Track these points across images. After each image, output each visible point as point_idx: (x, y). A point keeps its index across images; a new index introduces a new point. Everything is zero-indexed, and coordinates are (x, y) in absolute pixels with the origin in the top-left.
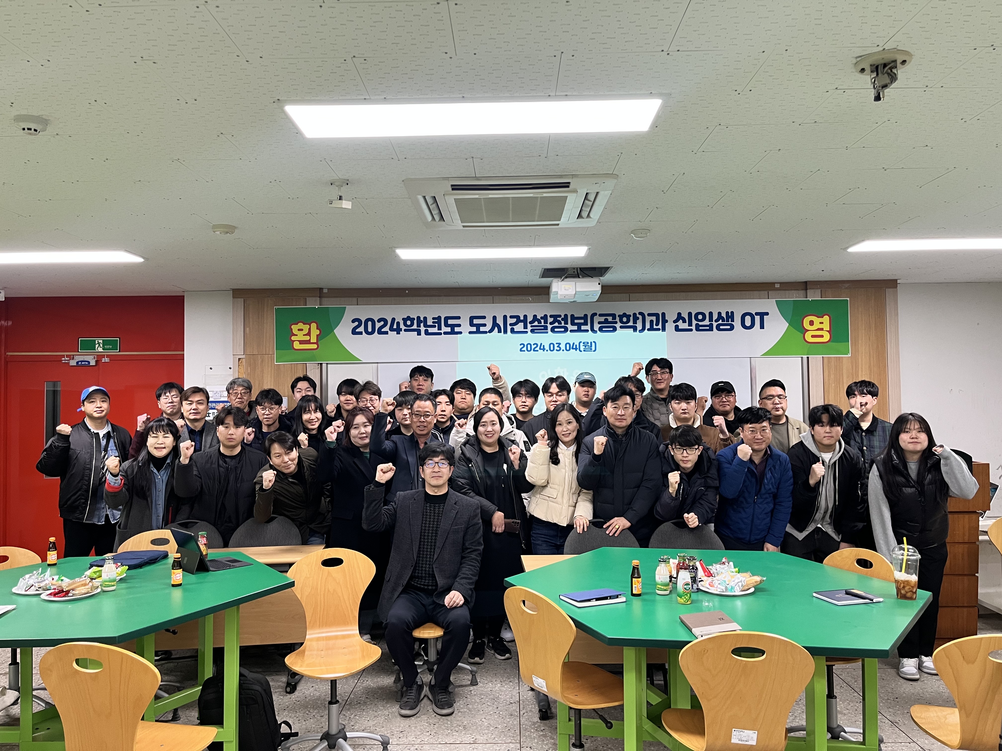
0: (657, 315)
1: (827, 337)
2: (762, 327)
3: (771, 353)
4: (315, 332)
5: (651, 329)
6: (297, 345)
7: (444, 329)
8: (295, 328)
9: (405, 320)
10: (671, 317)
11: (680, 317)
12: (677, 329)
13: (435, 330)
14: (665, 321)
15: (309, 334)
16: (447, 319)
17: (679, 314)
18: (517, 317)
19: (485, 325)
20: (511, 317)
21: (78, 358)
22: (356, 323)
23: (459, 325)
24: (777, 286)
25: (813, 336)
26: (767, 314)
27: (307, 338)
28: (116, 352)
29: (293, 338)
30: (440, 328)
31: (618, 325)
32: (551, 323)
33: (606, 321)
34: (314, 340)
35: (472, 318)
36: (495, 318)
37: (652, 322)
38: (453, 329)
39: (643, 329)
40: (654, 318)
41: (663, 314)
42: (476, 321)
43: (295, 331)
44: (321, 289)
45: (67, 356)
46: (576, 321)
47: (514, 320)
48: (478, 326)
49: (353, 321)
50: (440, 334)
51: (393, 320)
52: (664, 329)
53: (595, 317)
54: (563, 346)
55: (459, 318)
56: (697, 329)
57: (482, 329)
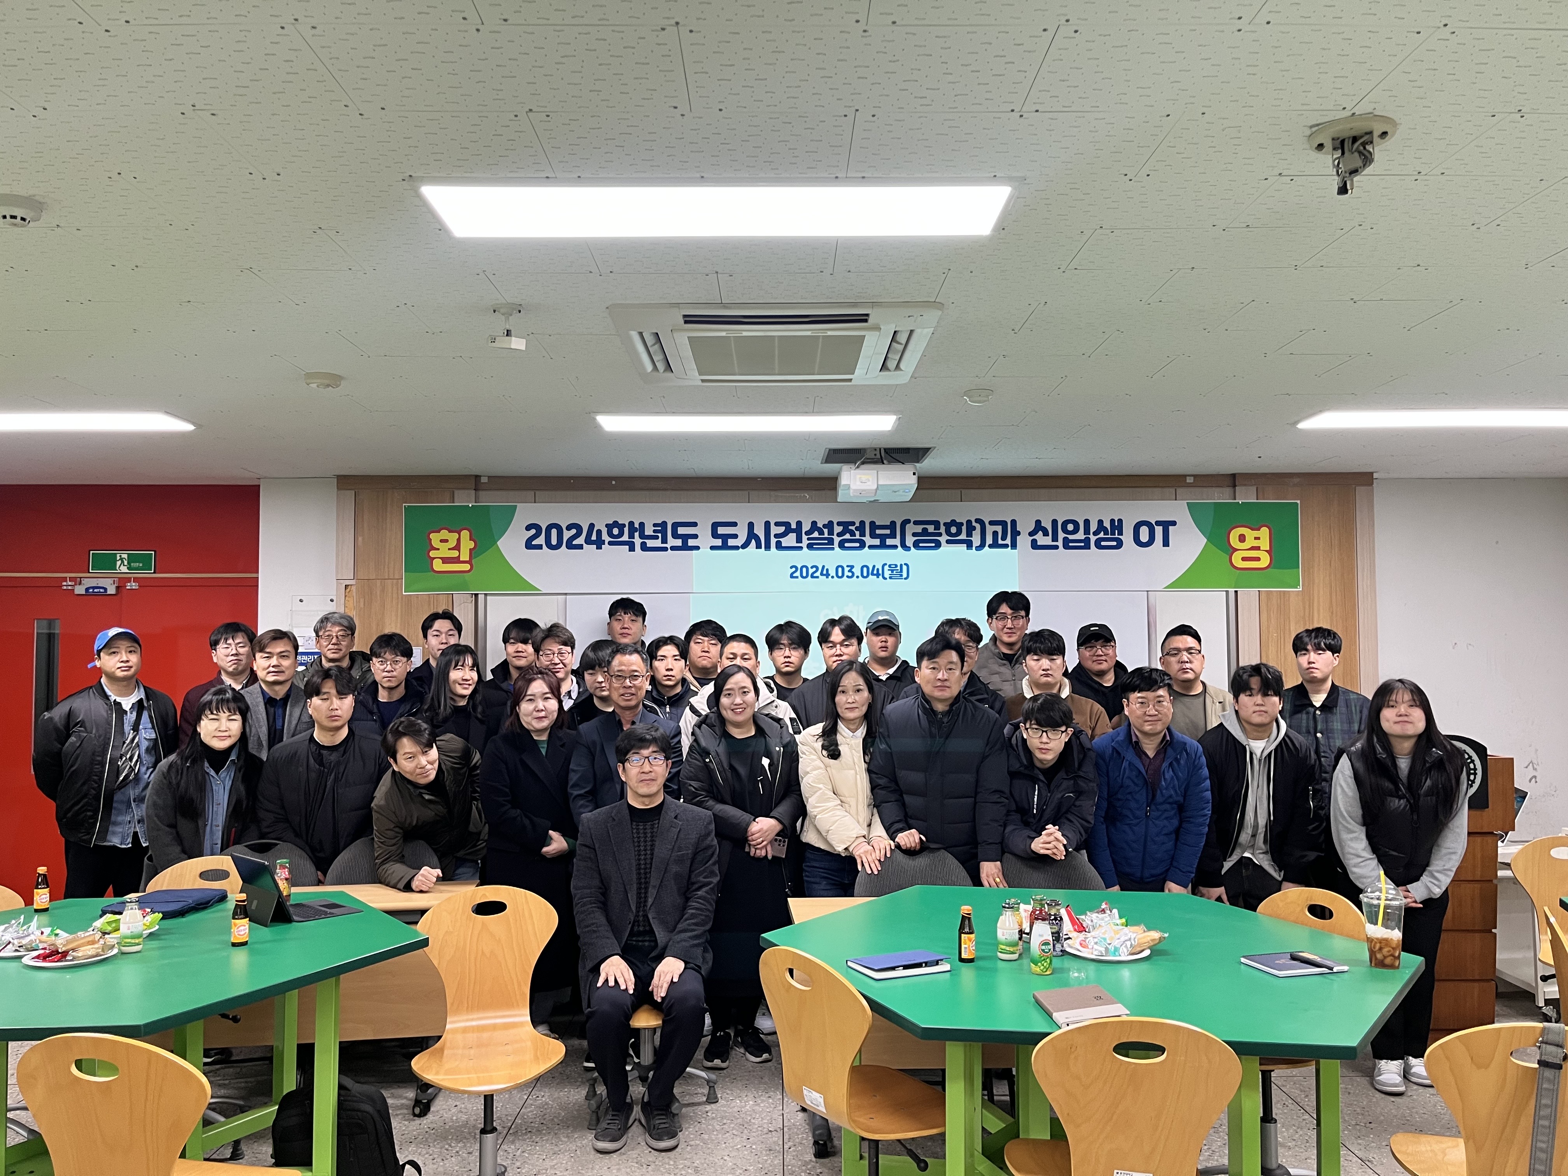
0: (1003, 524)
1: (1265, 561)
2: (1166, 543)
3: (1180, 584)
4: (467, 545)
5: (995, 545)
6: (438, 565)
7: (672, 542)
8: (435, 538)
9: (610, 527)
10: (1025, 526)
11: (1039, 527)
12: (1035, 545)
13: (657, 543)
14: (1016, 533)
15: (457, 547)
16: (676, 525)
17: (1038, 522)
18: (787, 525)
19: (735, 536)
20: (777, 524)
21: (88, 583)
22: (533, 531)
23: (695, 536)
24: (1190, 480)
25: (1244, 559)
26: (1174, 523)
27: (455, 554)
28: (149, 574)
29: (433, 554)
30: (664, 541)
31: (943, 539)
32: (839, 535)
33: (925, 532)
34: (465, 556)
35: (715, 526)
36: (751, 525)
37: (995, 534)
38: (685, 543)
39: (982, 546)
40: (999, 529)
41: (1014, 522)
42: (721, 530)
43: (435, 543)
44: (477, 477)
45: (71, 579)
46: (878, 532)
47: (782, 529)
48: (725, 538)
49: (528, 528)
50: (665, 549)
51: (592, 526)
52: (1014, 545)
53: (908, 526)
54: (857, 571)
55: (695, 524)
56: (1066, 546)
57: (731, 542)
